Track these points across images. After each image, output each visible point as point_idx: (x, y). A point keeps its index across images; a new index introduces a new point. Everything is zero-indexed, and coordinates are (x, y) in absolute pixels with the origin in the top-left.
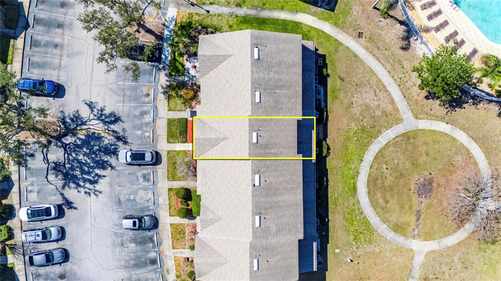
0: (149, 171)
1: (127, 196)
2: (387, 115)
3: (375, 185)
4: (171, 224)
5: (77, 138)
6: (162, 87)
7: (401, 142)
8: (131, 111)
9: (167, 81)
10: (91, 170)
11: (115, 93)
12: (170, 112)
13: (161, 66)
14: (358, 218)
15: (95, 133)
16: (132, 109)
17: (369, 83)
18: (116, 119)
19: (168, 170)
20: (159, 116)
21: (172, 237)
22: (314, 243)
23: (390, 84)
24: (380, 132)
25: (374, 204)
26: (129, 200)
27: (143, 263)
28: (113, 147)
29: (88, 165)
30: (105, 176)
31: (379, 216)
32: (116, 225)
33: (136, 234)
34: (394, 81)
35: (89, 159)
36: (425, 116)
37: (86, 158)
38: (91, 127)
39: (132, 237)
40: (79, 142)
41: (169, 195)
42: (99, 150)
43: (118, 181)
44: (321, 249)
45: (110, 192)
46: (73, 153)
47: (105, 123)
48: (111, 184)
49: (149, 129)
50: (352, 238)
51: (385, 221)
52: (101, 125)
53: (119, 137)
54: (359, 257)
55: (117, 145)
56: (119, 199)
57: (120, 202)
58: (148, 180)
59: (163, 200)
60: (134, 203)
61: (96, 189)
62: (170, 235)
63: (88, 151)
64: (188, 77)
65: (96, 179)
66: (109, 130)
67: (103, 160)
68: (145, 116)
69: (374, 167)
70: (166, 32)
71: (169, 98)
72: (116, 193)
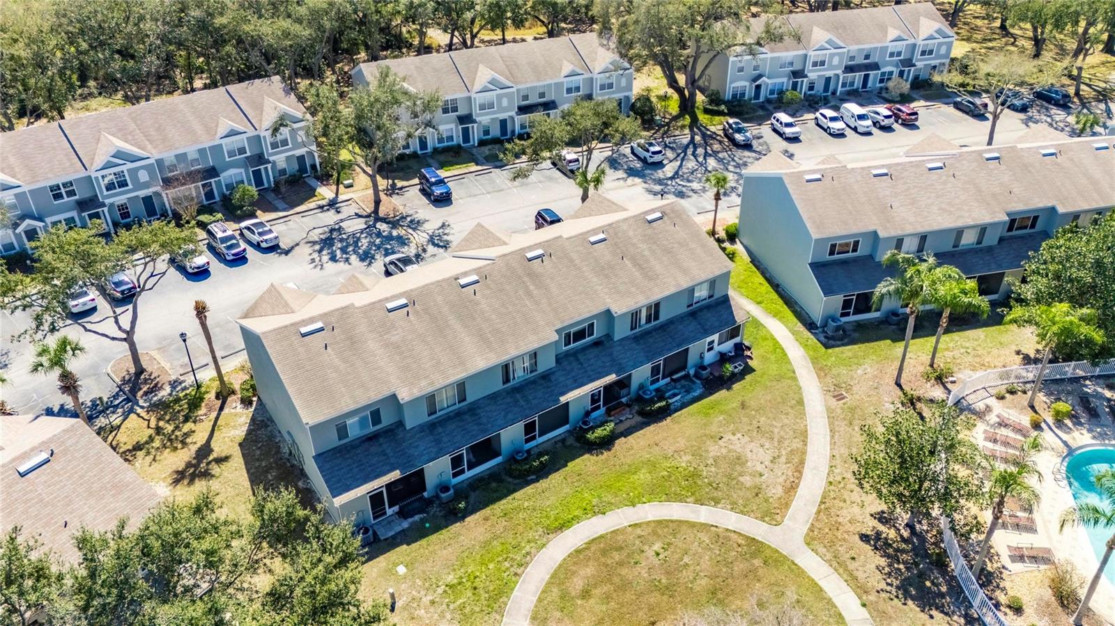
2: (757, 495)
3: (604, 552)
5: (390, 231)
7: (735, 545)
10: (351, 253)
14: (507, 564)
15: (409, 240)
17: (779, 442)
18: (443, 246)
22: (398, 472)
23: (815, 468)
24: (717, 502)
25: (561, 575)
29: (356, 248)
30: (350, 264)
31: (540, 600)
34: (827, 471)
36: (829, 556)
37: (366, 244)
38: (415, 235)
40: (385, 233)
42: (386, 249)
44: (386, 539)
45: (328, 275)
46: (365, 235)
47: (430, 241)
48: (341, 272)
50: (451, 578)
51: (538, 616)
52: (425, 240)
54: (413, 618)
61: (324, 265)
63: (377, 242)
65: (340, 260)
66: (422, 246)
67: (374, 255)
69: (639, 531)
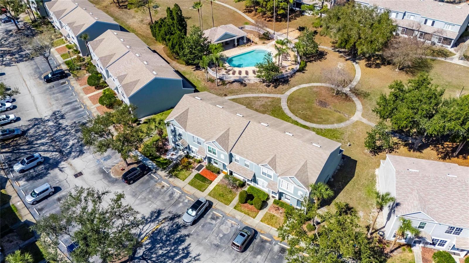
0: (211, 213)
1: (218, 238)
2: (273, 101)
3: (308, 118)
4: (261, 221)
5: (145, 245)
6: (166, 176)
7: (291, 102)
8: (163, 201)
9: (165, 172)
10: (176, 251)
11: (142, 203)
12: (185, 181)
13: (154, 171)
15: (154, 231)
16: (162, 200)
18: (159, 213)
19: (221, 201)
20: (182, 187)
21: (272, 225)
23: (258, 95)
24: (280, 106)
25: (319, 123)
26: (221, 239)
27: (279, 258)
28: (174, 226)
29: (170, 251)
30: (190, 244)
31: (328, 124)
32: (233, 260)
33: (251, 249)
35: (167, 247)
36: (284, 91)
37: (164, 249)
38: (147, 232)
39: (252, 254)
40: (149, 246)
41: (238, 210)
42: (168, 236)
43: (201, 238)
45: (204, 248)
46: (152, 256)
47: (153, 221)
48: (199, 244)
49: (184, 198)
51: (333, 123)
52: (152, 224)
53: (171, 218)
55: (176, 223)
56: (215, 245)
57: (218, 246)
58: (218, 218)
59: (239, 215)
60: (226, 236)
61: (193, 257)
62: (269, 226)
63: (161, 244)
64: (175, 160)
65: (186, 252)
66: (161, 222)
67: (177, 238)
68: (174, 195)
69: (298, 115)
70: (139, 158)
71: (176, 176)
72: (209, 244)
